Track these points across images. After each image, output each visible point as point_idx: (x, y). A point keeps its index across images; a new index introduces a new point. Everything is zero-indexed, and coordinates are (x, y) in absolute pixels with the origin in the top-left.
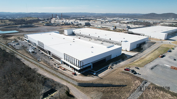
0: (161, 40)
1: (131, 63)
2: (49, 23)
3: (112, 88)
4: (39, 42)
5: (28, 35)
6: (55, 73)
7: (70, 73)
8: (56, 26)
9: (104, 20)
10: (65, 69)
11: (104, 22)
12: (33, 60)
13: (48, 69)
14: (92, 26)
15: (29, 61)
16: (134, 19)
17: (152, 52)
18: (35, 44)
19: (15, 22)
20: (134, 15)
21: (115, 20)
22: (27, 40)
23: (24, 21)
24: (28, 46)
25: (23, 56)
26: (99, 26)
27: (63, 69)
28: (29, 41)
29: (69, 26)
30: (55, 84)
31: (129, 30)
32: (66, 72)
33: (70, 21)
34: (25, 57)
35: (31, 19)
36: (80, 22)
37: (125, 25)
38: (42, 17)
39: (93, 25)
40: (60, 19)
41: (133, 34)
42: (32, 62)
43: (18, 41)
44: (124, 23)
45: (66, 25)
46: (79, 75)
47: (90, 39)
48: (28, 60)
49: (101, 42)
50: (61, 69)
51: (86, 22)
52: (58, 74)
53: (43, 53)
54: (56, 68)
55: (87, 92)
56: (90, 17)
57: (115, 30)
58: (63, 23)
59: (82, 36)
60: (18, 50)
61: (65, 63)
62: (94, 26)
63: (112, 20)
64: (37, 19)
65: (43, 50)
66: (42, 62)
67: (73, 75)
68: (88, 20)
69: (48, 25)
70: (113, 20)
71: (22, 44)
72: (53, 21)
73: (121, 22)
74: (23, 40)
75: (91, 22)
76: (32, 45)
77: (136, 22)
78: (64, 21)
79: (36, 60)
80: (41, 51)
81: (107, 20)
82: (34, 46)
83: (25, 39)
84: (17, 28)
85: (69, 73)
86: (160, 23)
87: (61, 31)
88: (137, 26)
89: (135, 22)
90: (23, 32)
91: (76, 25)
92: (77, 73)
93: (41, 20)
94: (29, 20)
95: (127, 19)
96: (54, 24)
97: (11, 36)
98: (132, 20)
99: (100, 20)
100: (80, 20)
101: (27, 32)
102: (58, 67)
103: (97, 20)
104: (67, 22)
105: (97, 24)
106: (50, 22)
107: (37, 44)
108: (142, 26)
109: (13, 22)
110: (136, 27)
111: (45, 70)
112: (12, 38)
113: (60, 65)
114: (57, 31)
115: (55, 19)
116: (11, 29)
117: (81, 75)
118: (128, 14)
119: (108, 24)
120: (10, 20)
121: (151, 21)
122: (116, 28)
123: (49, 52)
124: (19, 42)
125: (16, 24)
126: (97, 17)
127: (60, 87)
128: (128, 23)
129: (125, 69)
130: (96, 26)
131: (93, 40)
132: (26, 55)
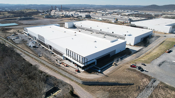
0: (165, 33)
1: (137, 59)
2: (48, 15)
3: (119, 87)
4: (39, 36)
5: (28, 28)
6: (58, 70)
7: (74, 70)
8: (56, 18)
9: (104, 12)
10: (68, 65)
11: (105, 14)
12: (33, 55)
13: (50, 66)
15: (30, 56)
16: (135, 11)
17: (157, 47)
18: (35, 37)
19: (14, 14)
20: (134, 7)
21: (116, 12)
22: (27, 33)
23: (23, 13)
24: (28, 40)
25: (23, 51)
26: (100, 19)
27: (65, 65)
28: (29, 35)
29: (70, 18)
30: (58, 82)
31: (131, 23)
32: (69, 69)
33: (70, 13)
34: (25, 52)
35: (30, 11)
36: (80, 14)
37: (126, 17)
38: (41, 9)
40: (60, 11)
41: (135, 27)
42: (32, 58)
43: (17, 35)
44: (125, 15)
45: (66, 17)
46: (83, 72)
47: (91, 32)
48: (28, 55)
49: (103, 36)
50: (63, 65)
51: (87, 14)
52: (60, 71)
53: (43, 48)
54: (58, 64)
55: (92, 92)
56: (90, 9)
57: (116, 22)
58: (63, 15)
59: (84, 29)
60: (17, 44)
61: (67, 59)
63: (112, 12)
64: (36, 11)
65: (44, 44)
66: (43, 58)
67: (77, 72)
68: (88, 12)
69: (48, 17)
70: (114, 12)
71: (22, 38)
72: (52, 13)
73: (122, 14)
74: (23, 33)
75: (91, 14)
76: (32, 39)
77: (138, 14)
78: (64, 13)
79: (37, 56)
80: (42, 45)
81: (108, 13)
82: (34, 40)
83: (25, 33)
84: (17, 21)
85: (72, 70)
86: (162, 15)
87: (62, 24)
88: (139, 19)
89: (136, 14)
90: (22, 24)
91: (76, 18)
92: (80, 69)
93: (40, 13)
94: (29, 12)
96: (53, 16)
97: (11, 29)
98: (133, 12)
99: (100, 12)
100: (80, 12)
101: (27, 24)
102: (60, 63)
103: (98, 12)
104: (67, 14)
105: (97, 16)
106: (50, 14)
107: (37, 37)
108: (144, 18)
109: (12, 14)
110: (137, 19)
111: (47, 66)
112: (12, 31)
113: (62, 61)
114: (57, 24)
115: (54, 11)
116: (10, 21)
117: (85, 73)
118: (128, 6)
119: (109, 16)
120: (9, 12)
121: (153, 13)
122: (117, 21)
123: (51, 47)
124: (19, 35)
125: (15, 17)
126: (97, 9)
127: (63, 86)
128: (129, 15)
129: (131, 66)
130: (97, 18)
131: (94, 33)
132: (26, 50)
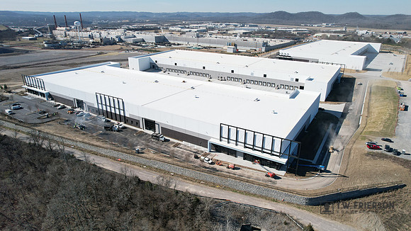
8: (80, 47)
14: (174, 44)
29: (116, 47)
31: (281, 51)
33: (113, 34)
39: (176, 42)
41: (291, 59)
58: (98, 40)
62: (178, 44)
78: (95, 33)
95: (236, 26)
110: (277, 43)
118: (228, 14)
130: (184, 43)
